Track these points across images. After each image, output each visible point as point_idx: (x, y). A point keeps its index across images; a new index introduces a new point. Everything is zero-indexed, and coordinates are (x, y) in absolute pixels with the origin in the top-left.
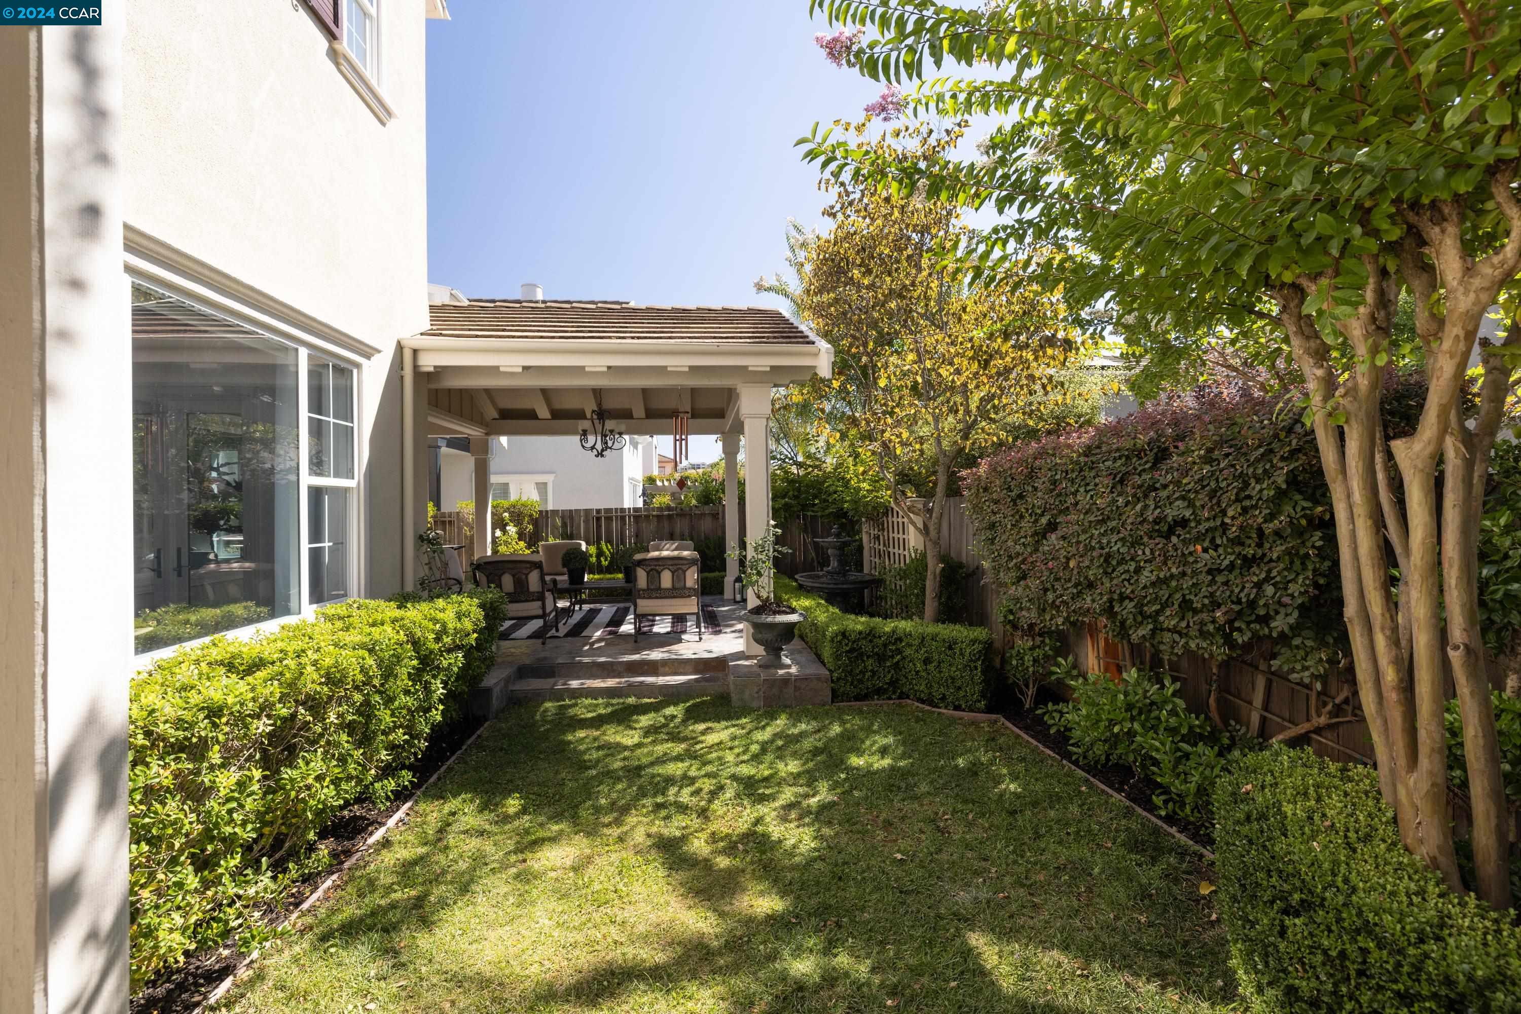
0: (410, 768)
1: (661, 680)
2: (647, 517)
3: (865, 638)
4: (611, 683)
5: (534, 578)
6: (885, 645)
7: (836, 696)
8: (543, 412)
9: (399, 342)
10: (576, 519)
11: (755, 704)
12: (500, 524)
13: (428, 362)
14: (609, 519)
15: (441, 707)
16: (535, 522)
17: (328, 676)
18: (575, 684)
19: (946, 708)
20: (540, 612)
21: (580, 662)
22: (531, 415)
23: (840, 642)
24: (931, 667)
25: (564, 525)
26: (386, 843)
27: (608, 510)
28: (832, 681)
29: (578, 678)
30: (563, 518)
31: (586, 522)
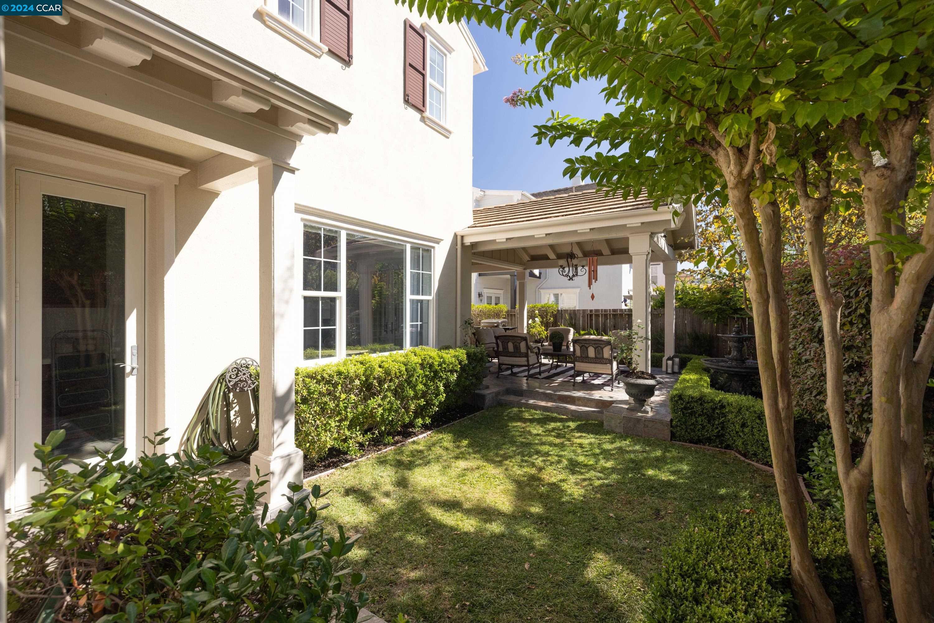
0: (430, 417)
1: (573, 407)
2: (621, 315)
3: (696, 402)
4: (550, 404)
5: (523, 345)
6: (714, 410)
7: (673, 436)
8: (552, 256)
9: (455, 234)
10: (578, 315)
11: (617, 430)
12: (532, 316)
13: (468, 241)
14: (597, 316)
15: (444, 395)
16: (555, 316)
17: (385, 371)
18: (531, 401)
19: (757, 462)
20: (526, 363)
21: (537, 391)
22: (546, 257)
23: (677, 401)
24: (746, 430)
25: (571, 318)
26: (414, 442)
27: (597, 311)
28: (672, 426)
29: (534, 399)
30: (570, 314)
31: (583, 317)
